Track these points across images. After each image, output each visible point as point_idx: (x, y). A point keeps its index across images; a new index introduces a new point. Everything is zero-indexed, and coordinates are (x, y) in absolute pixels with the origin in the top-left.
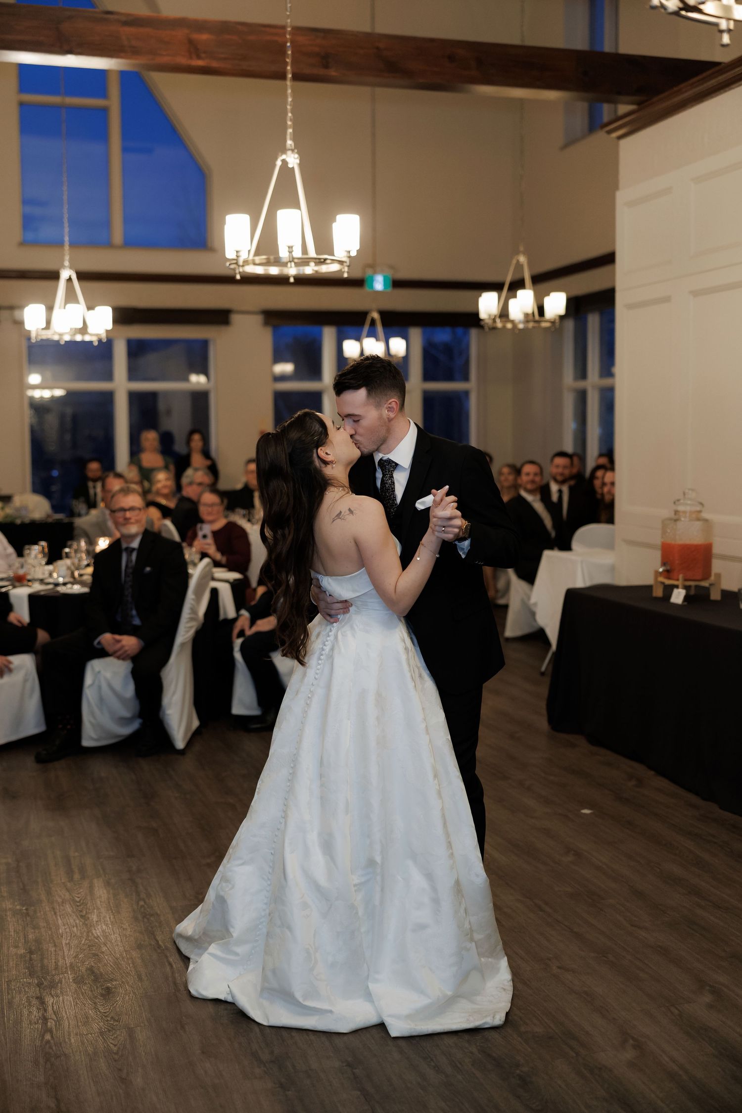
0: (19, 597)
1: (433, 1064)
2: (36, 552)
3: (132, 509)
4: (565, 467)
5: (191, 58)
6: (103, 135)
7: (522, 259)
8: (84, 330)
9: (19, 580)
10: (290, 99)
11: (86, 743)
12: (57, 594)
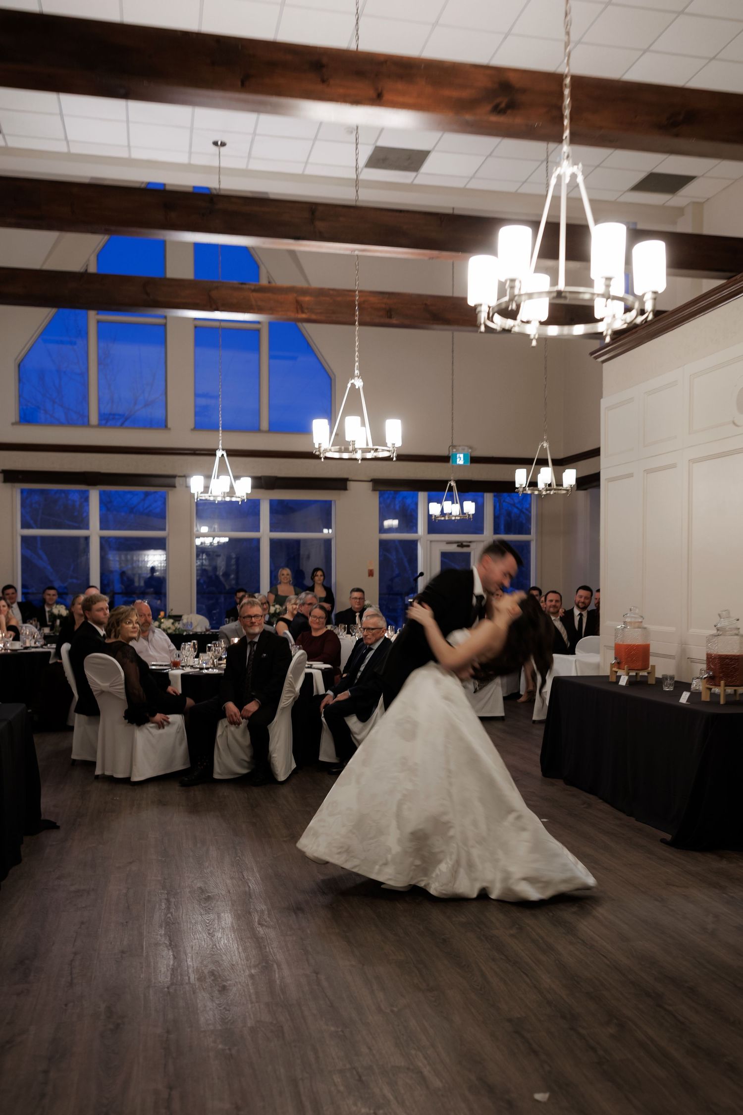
0: (175, 676)
1: (394, 932)
2: (189, 648)
3: (256, 616)
4: (586, 598)
5: (298, 313)
6: (257, 348)
7: (545, 445)
8: (232, 492)
9: (176, 665)
10: (357, 344)
11: (216, 776)
12: (202, 674)
